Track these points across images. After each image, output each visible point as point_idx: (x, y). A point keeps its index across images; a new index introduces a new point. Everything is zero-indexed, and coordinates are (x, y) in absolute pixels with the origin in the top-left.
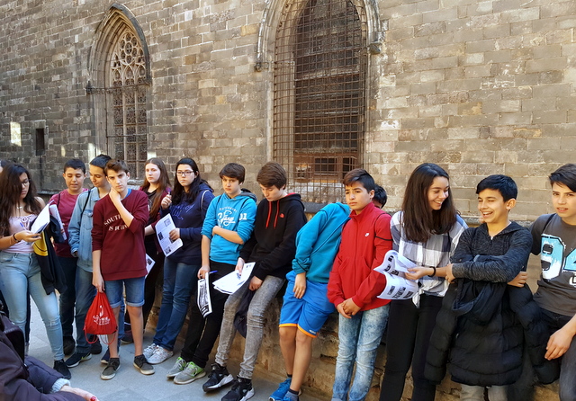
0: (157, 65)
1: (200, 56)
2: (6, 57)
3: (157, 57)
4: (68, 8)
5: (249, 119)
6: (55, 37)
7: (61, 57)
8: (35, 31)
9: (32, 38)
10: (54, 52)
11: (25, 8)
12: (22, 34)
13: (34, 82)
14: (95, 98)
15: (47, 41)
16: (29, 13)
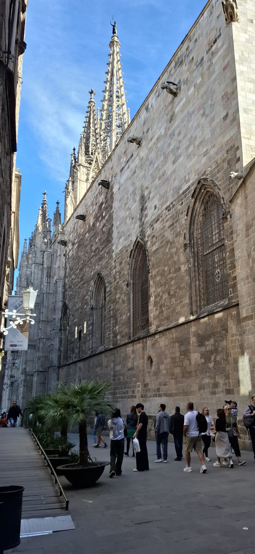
0: (108, 292)
1: (116, 285)
2: (74, 302)
3: (108, 290)
4: (89, 277)
5: (126, 306)
6: (86, 290)
7: (87, 297)
8: (81, 289)
9: (80, 292)
10: (85, 296)
11: (79, 280)
12: (78, 291)
13: (80, 310)
14: (95, 311)
15: (84, 292)
16: (81, 282)
